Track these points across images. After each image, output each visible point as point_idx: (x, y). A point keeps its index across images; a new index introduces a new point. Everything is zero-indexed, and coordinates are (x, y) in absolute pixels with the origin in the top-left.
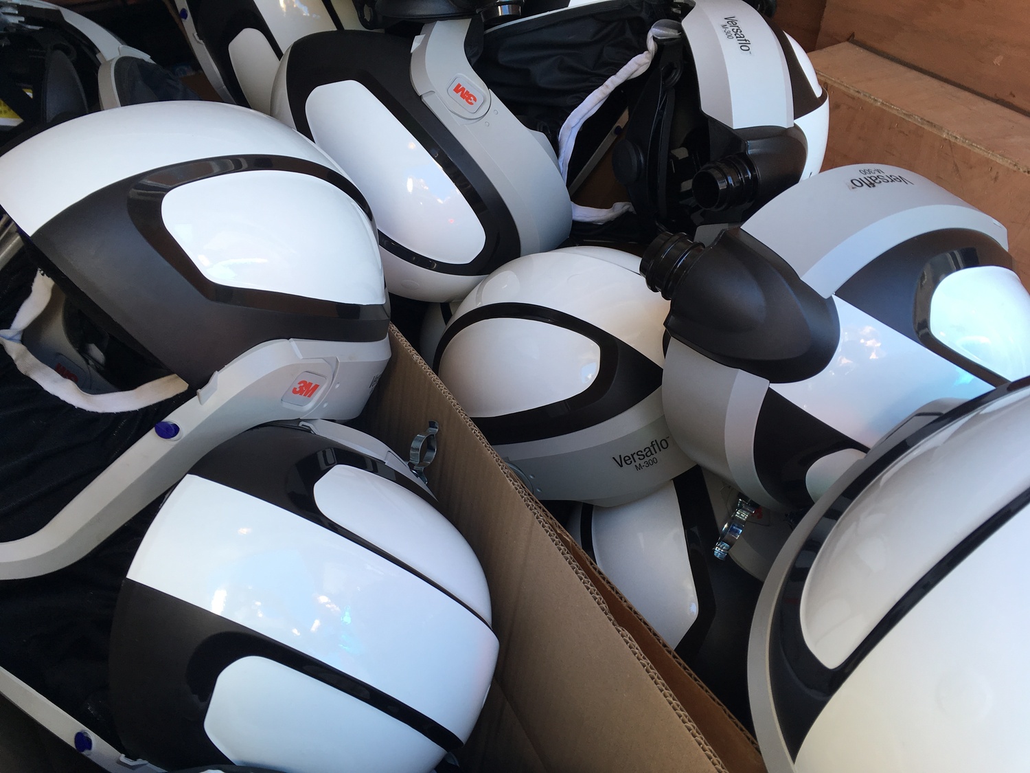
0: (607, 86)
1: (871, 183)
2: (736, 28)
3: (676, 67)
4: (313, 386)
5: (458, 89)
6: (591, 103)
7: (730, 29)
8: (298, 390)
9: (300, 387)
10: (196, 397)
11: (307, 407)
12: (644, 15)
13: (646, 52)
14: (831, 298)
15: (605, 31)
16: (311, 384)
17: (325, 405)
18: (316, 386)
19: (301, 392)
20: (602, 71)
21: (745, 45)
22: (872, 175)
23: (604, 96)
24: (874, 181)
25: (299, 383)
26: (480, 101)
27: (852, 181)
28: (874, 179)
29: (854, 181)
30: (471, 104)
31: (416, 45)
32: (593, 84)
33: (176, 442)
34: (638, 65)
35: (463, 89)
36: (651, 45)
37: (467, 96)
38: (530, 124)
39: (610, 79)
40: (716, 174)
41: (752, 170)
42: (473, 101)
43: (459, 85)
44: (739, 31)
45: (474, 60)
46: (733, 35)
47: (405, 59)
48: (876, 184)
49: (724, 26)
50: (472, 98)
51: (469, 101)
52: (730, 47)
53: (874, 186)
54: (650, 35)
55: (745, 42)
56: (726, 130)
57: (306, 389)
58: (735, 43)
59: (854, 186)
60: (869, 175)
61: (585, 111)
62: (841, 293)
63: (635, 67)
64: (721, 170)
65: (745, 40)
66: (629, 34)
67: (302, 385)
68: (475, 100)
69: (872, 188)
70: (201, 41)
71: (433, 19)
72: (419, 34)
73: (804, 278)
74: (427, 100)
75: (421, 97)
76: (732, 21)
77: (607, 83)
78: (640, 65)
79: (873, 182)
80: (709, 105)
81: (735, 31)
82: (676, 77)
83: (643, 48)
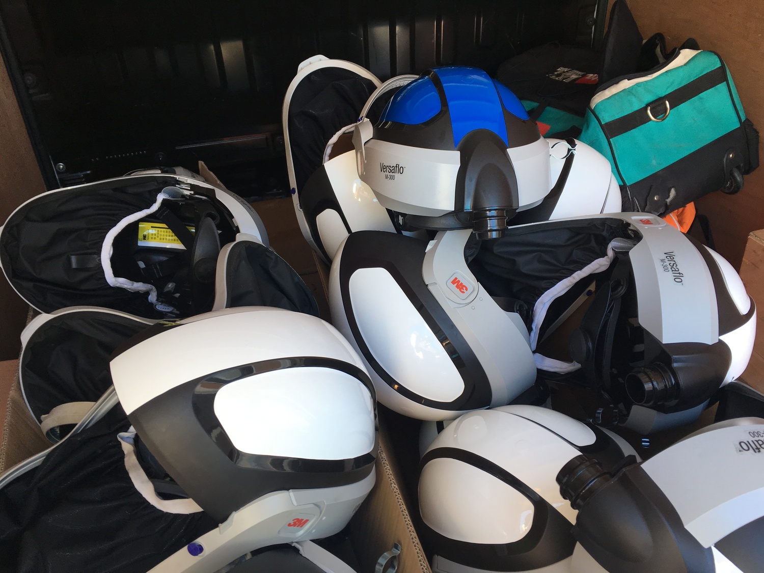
0: (574, 278)
1: (757, 448)
2: (672, 262)
3: (622, 284)
4: (303, 521)
5: (455, 281)
6: (561, 288)
7: (667, 263)
8: (292, 524)
9: (294, 522)
10: (217, 529)
11: (299, 534)
12: (605, 233)
13: (606, 257)
14: (710, 549)
15: (576, 239)
16: (302, 520)
17: (314, 531)
18: (307, 521)
19: (295, 525)
20: (571, 267)
21: (678, 277)
22: (760, 438)
23: (570, 284)
24: (760, 445)
25: (293, 520)
26: (470, 290)
27: (740, 443)
28: (760, 443)
29: (742, 444)
30: (463, 292)
31: (429, 247)
32: (562, 275)
33: (201, 558)
34: (599, 265)
35: (459, 281)
36: (610, 253)
37: (461, 287)
38: (507, 308)
39: (576, 273)
40: (643, 378)
41: (676, 379)
42: (465, 291)
43: (456, 278)
44: (675, 265)
45: (470, 259)
46: (670, 269)
47: (420, 256)
48: (761, 450)
49: (662, 261)
50: (464, 288)
51: (462, 290)
52: (665, 279)
53: (759, 451)
54: (610, 246)
55: (678, 275)
56: (656, 342)
57: (299, 523)
58: (670, 275)
59: (741, 449)
60: (757, 439)
61: (555, 293)
62: (720, 545)
63: (597, 266)
64: (648, 376)
65: (679, 273)
66: (593, 243)
67: (295, 521)
68: (467, 289)
69: (757, 454)
70: (301, 210)
71: (445, 230)
72: (433, 240)
73: (688, 527)
74: (430, 288)
75: (427, 285)
76: (670, 256)
77: (574, 275)
78: (601, 266)
79: (759, 447)
80: (644, 319)
81: (672, 265)
82: (622, 291)
83: (603, 254)
